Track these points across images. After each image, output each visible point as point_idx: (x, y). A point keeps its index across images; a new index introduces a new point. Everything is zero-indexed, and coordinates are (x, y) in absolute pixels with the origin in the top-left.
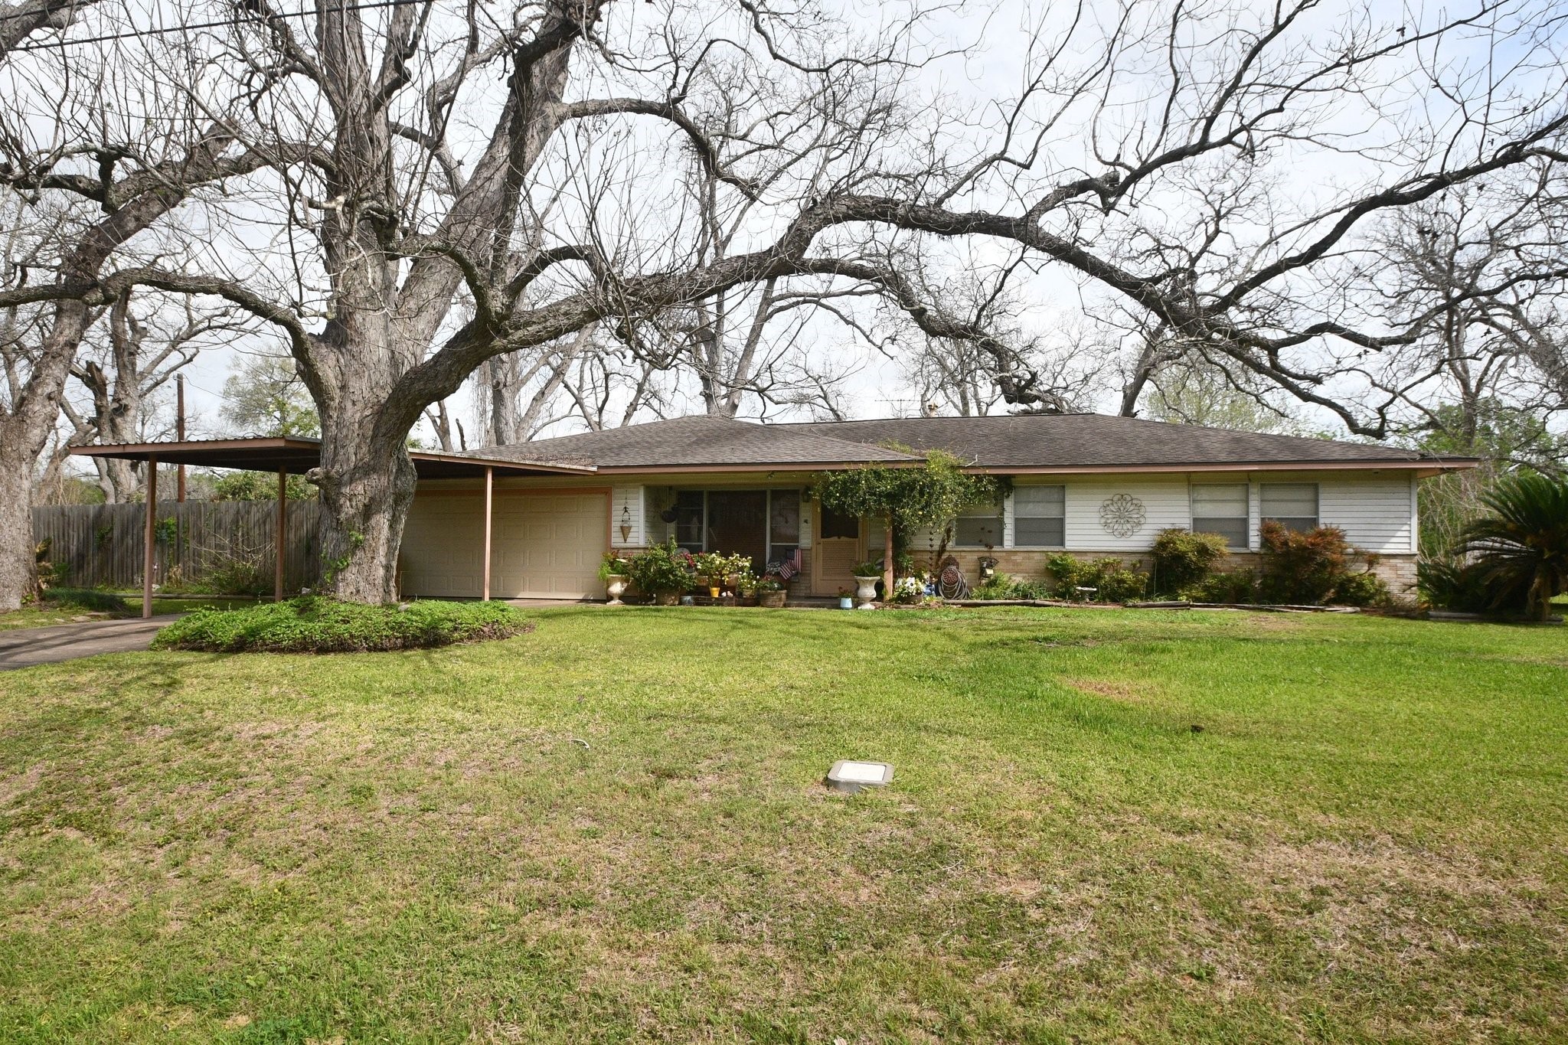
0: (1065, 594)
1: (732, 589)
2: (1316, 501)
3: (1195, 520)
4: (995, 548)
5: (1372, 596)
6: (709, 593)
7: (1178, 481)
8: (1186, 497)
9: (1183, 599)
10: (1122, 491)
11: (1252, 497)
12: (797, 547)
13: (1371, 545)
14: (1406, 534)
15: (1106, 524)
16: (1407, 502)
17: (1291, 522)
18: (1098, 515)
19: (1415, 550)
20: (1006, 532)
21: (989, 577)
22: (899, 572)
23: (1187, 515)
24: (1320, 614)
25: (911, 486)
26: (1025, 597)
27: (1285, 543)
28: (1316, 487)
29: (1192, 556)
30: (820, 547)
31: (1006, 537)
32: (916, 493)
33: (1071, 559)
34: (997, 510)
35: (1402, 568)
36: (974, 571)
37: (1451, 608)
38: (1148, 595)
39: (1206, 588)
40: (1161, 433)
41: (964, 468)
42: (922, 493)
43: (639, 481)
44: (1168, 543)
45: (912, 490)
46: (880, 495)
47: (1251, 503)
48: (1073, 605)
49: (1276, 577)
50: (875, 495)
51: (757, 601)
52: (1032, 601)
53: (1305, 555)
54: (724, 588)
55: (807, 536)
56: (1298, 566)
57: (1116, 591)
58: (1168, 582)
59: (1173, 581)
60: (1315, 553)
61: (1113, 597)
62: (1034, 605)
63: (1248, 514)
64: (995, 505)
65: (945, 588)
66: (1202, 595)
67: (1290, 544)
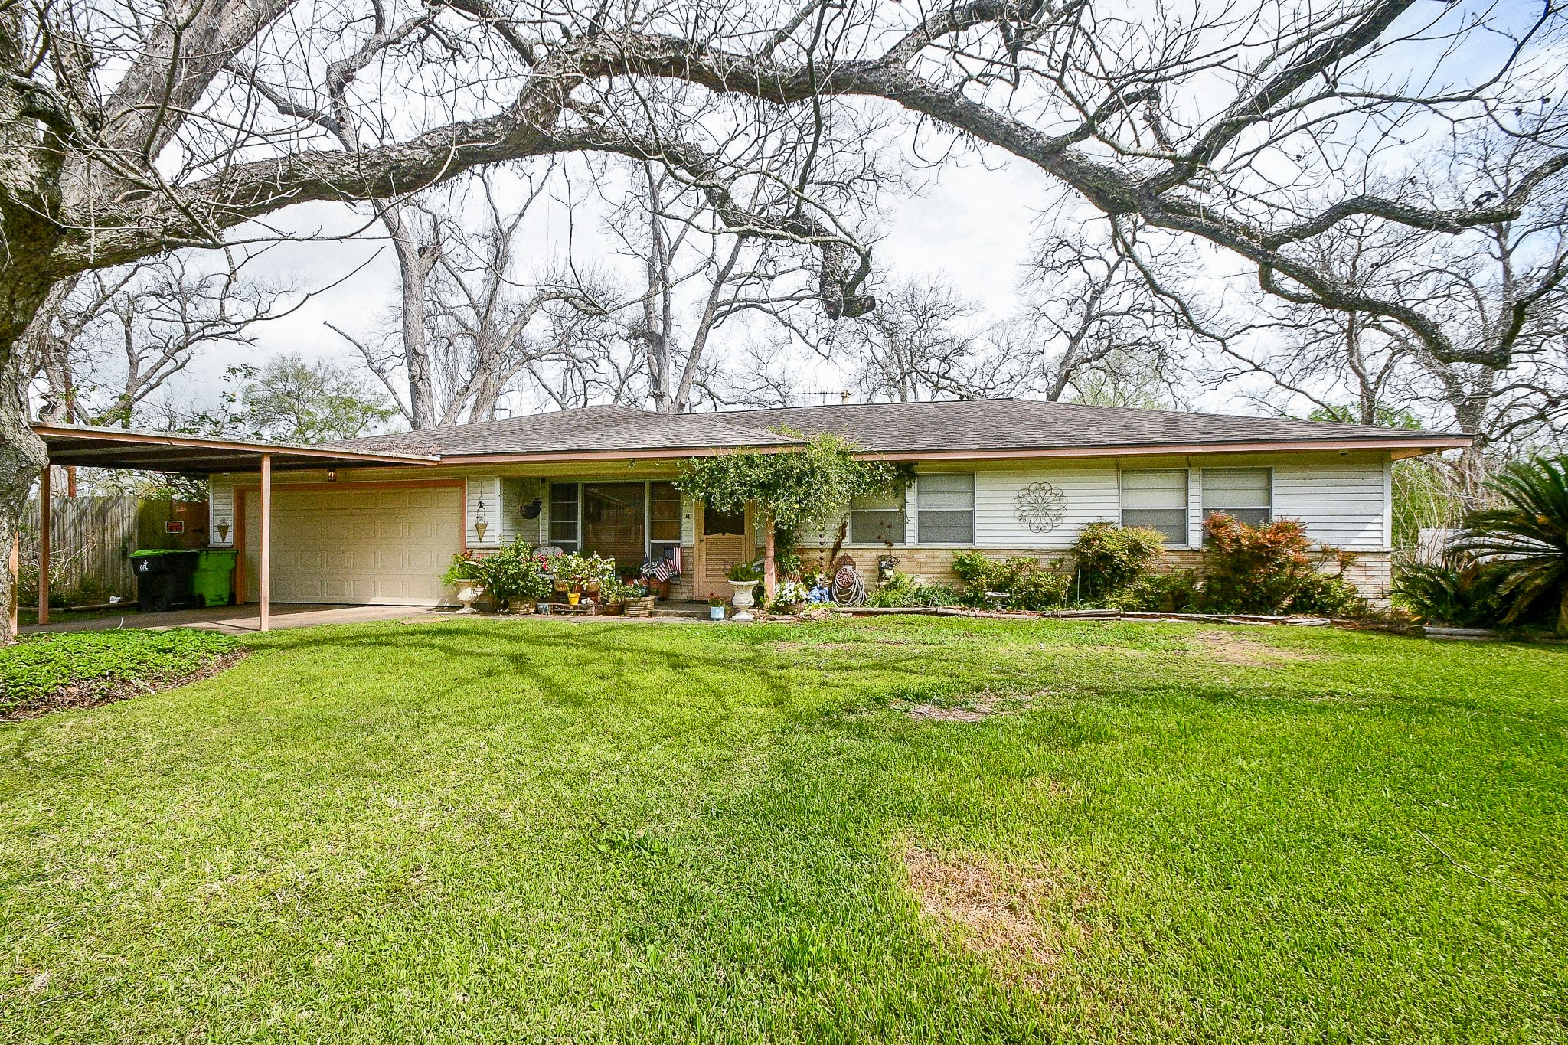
0: (974, 600)
1: (593, 595)
2: (1269, 490)
3: (1124, 511)
5: (1341, 602)
6: (567, 600)
7: (1104, 467)
8: (1114, 484)
9: (1113, 608)
10: (1040, 479)
11: (1191, 484)
12: (678, 545)
13: (1335, 541)
14: (1379, 527)
15: (1021, 517)
16: (1379, 489)
17: (1242, 514)
18: (1012, 507)
19: (1388, 546)
20: (908, 526)
21: (888, 578)
22: (782, 575)
23: (1116, 506)
24: (1279, 626)
25: (787, 474)
26: (926, 603)
28: (1269, 472)
29: (1123, 556)
30: (703, 544)
31: (907, 533)
32: (792, 482)
33: (981, 559)
34: (899, 500)
35: (1373, 569)
36: (872, 572)
38: (1071, 602)
39: (1139, 593)
40: (1084, 414)
41: (857, 454)
42: (799, 482)
43: (494, 472)
44: (1094, 539)
45: (788, 478)
46: (752, 486)
47: (1191, 492)
48: (982, 614)
49: (1223, 579)
50: (745, 485)
51: (620, 610)
52: (933, 609)
53: (1261, 554)
54: (584, 594)
55: (690, 533)
56: (1251, 567)
57: (1033, 597)
58: (1095, 585)
59: (1100, 585)
60: (1274, 552)
61: (1029, 603)
62: (936, 614)
63: (1187, 505)
64: (896, 496)
65: (840, 592)
66: (1136, 602)
67: (1243, 541)
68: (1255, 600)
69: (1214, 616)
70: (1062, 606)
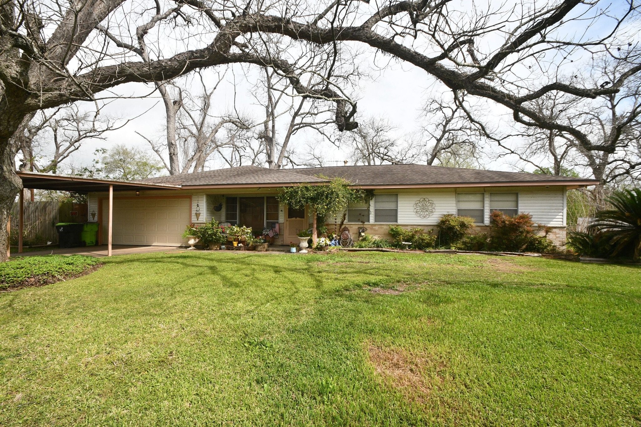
0: (397, 245)
1: (243, 242)
2: (517, 202)
3: (458, 210)
4: (366, 223)
5: (546, 247)
6: (232, 245)
7: (450, 192)
8: (454, 199)
9: (453, 249)
10: (424, 197)
11: (486, 199)
12: (278, 222)
13: (543, 222)
14: (561, 217)
15: (417, 212)
16: (561, 202)
17: (506, 211)
18: (413, 208)
19: (565, 224)
20: (371, 215)
21: (362, 236)
22: (319, 235)
23: (455, 208)
24: (521, 257)
25: (322, 194)
26: (378, 247)
27: (504, 222)
28: (517, 195)
29: (458, 228)
30: (288, 222)
31: (371, 218)
32: (324, 197)
33: (400, 229)
34: (367, 205)
35: (559, 234)
36: (356, 234)
37: (591, 256)
38: (436, 246)
39: (464, 243)
40: (442, 170)
41: (350, 186)
42: (327, 197)
43: (203, 192)
44: (446, 221)
46: (307, 199)
47: (485, 202)
48: (400, 251)
49: (498, 238)
50: (305, 198)
51: (254, 248)
52: (381, 249)
53: (514, 228)
54: (239, 242)
55: (282, 217)
56: (510, 233)
57: (421, 244)
58: (446, 240)
59: (448, 240)
60: (519, 227)
61: (420, 247)
62: (382, 251)
63: (484, 207)
65: (343, 242)
66: (463, 247)
67: (506, 222)
68: (511, 247)
69: (494, 253)
70: (433, 248)
